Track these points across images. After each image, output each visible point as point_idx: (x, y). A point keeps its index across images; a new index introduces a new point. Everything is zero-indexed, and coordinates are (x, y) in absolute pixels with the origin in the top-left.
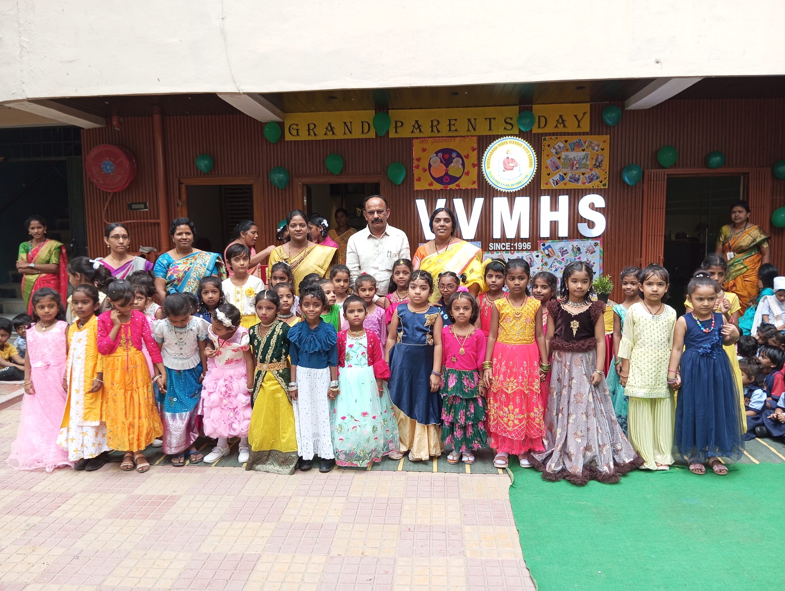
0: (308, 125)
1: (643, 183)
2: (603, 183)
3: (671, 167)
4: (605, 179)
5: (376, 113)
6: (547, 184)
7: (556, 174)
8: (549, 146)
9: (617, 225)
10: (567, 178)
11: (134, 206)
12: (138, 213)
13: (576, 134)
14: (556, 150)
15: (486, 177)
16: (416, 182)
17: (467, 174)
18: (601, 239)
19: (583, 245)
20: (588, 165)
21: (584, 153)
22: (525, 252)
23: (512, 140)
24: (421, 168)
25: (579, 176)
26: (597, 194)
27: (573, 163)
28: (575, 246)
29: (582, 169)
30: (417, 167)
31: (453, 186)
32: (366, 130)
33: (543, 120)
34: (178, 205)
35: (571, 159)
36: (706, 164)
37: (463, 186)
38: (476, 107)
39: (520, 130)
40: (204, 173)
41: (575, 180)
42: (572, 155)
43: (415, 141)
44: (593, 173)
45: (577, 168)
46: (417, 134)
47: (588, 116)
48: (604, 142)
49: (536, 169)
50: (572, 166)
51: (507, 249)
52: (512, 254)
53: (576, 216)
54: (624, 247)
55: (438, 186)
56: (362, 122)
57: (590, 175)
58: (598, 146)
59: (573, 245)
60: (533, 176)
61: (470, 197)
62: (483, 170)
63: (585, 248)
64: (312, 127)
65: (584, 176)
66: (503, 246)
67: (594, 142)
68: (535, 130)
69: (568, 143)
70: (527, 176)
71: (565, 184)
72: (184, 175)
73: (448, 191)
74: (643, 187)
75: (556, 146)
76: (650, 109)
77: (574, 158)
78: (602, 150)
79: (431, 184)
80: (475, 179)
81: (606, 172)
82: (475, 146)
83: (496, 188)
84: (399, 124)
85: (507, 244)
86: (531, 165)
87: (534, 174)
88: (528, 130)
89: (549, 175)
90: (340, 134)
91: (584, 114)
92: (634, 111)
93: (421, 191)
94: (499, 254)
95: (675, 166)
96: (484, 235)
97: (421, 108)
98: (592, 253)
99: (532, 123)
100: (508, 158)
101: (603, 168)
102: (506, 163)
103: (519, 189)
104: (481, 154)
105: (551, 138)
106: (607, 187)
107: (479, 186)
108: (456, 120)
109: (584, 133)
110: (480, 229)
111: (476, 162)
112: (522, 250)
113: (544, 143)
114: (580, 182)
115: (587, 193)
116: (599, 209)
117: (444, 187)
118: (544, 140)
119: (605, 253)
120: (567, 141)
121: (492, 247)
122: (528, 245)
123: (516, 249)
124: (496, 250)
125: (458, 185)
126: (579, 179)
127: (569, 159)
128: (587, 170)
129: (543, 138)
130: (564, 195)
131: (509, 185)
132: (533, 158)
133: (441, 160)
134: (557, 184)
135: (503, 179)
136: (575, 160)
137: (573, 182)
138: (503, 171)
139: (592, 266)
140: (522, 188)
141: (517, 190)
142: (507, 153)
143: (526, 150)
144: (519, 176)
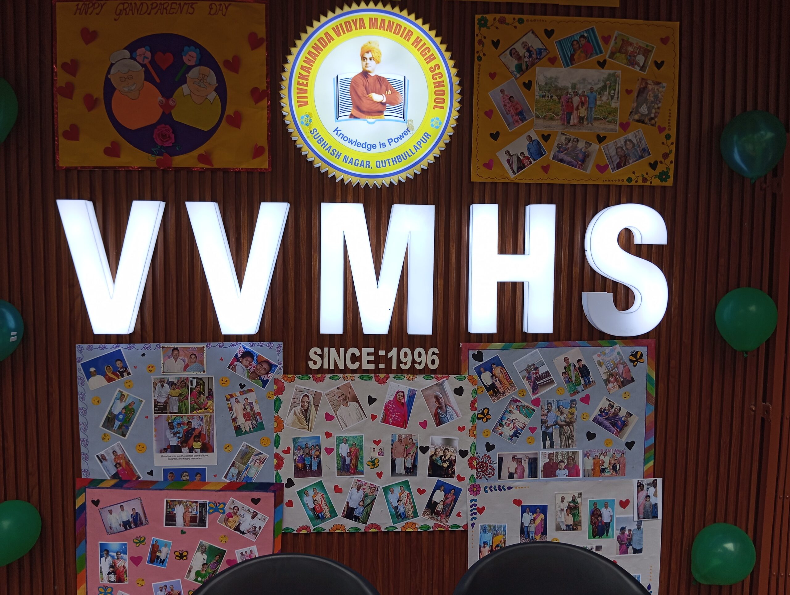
2: (660, 168)
4: (666, 156)
6: (488, 166)
7: (518, 134)
8: (496, 44)
10: (550, 153)
13: (579, 11)
14: (519, 58)
15: (296, 135)
16: (63, 141)
17: (236, 121)
18: (652, 341)
19: (596, 358)
20: (616, 109)
21: (605, 72)
22: (420, 378)
23: (380, 16)
24: (79, 95)
26: (642, 203)
27: (569, 102)
28: (573, 361)
29: (596, 124)
30: (68, 91)
31: (187, 160)
35: (566, 88)
42: (566, 76)
43: (59, 6)
45: (581, 119)
48: (665, 41)
50: (569, 109)
51: (365, 366)
52: (382, 382)
53: (576, 270)
55: (135, 159)
57: (621, 141)
58: (646, 52)
59: (566, 360)
60: (446, 138)
61: (244, 199)
62: (286, 111)
63: (603, 369)
65: (604, 145)
66: (354, 359)
67: (632, 40)
69: (556, 37)
70: (427, 135)
71: (546, 169)
73: (172, 177)
75: (519, 47)
77: (574, 86)
78: (659, 65)
79: (113, 150)
80: (263, 142)
81: (668, 137)
82: (261, 32)
83: (332, 172)
85: (365, 350)
86: (438, 102)
87: (450, 131)
89: (495, 136)
93: (79, 171)
94: (341, 382)
96: (291, 321)
98: (623, 384)
100: (365, 74)
101: (659, 122)
102: (361, 90)
103: (402, 177)
104: (278, 59)
105: (502, 21)
106: (670, 183)
107: (272, 162)
109: (603, 8)
110: (279, 303)
111: (263, 86)
112: (413, 371)
113: (480, 32)
114: (591, 164)
115: (612, 199)
116: (644, 250)
117: (158, 162)
118: (481, 26)
119: (661, 385)
120: (552, 31)
121: (318, 359)
122: (430, 357)
123: (394, 367)
124: (330, 371)
125: (204, 158)
126: (586, 156)
127: (557, 88)
128: (611, 126)
129: (478, 17)
130: (540, 202)
131: (368, 163)
132: (446, 78)
133: (147, 72)
134: (520, 168)
135: (351, 142)
136: (576, 94)
137: (569, 163)
138: (352, 116)
139: (625, 424)
140: (410, 174)
141: (395, 180)
142: (364, 59)
143: (424, 51)
144: (401, 137)
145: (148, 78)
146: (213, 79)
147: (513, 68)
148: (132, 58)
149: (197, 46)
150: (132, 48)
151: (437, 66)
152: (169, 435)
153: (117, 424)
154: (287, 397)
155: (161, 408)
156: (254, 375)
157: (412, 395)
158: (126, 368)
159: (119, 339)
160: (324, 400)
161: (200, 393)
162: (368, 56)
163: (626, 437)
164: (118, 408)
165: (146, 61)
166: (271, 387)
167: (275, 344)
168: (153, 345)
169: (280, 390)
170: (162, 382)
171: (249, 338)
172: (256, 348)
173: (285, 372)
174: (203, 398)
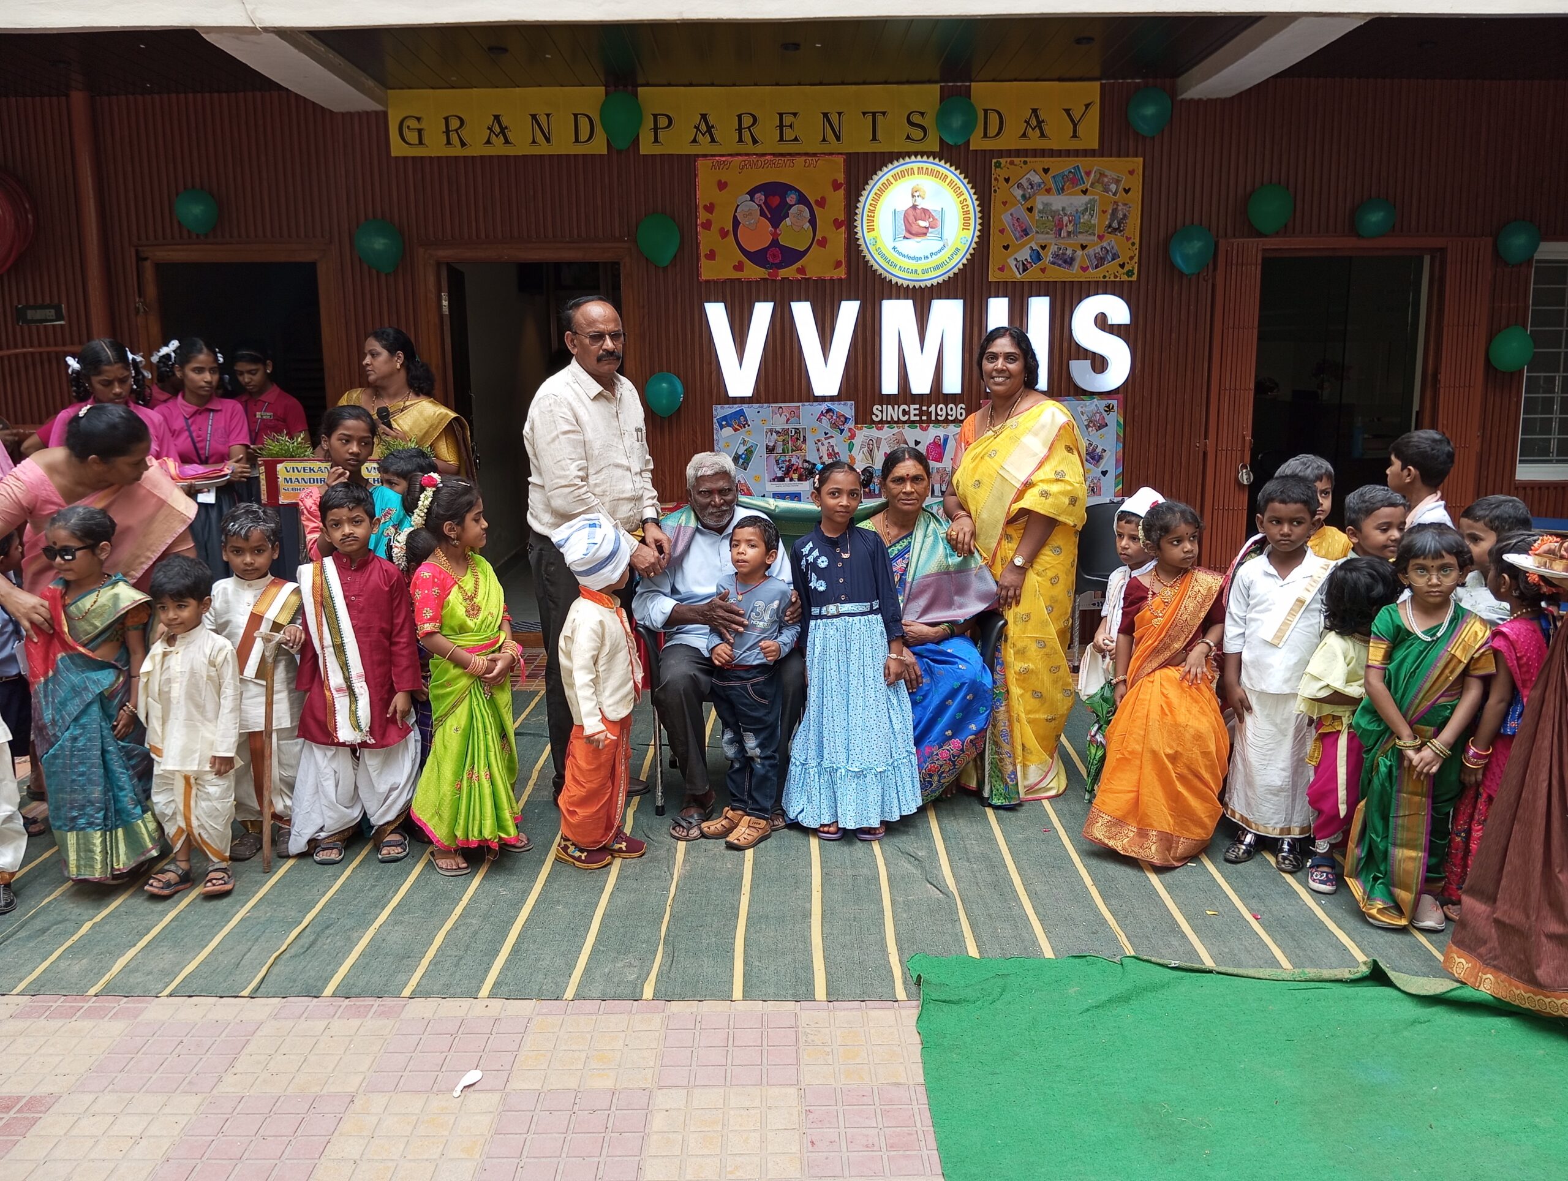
0: (446, 119)
1: (1215, 269)
2: (1127, 268)
3: (1277, 234)
4: (1131, 258)
5: (607, 94)
6: (1002, 269)
7: (1023, 246)
8: (1007, 180)
9: (1156, 366)
10: (1048, 257)
11: (30, 314)
12: (42, 330)
13: (1068, 153)
14: (1024, 190)
15: (866, 252)
16: (704, 262)
17: (823, 243)
18: (1121, 396)
19: (1080, 409)
20: (1094, 225)
21: (1085, 199)
22: (951, 426)
23: (925, 165)
24: (715, 227)
25: (1074, 251)
26: (1114, 294)
27: (1061, 220)
29: (1080, 236)
30: (707, 225)
31: (789, 272)
32: (584, 134)
33: (994, 118)
34: (137, 310)
35: (1057, 212)
36: (1353, 230)
37: (813, 273)
38: (843, 83)
39: (941, 140)
40: (198, 236)
41: (1065, 262)
42: (1058, 202)
43: (700, 162)
44: (1105, 244)
45: (1069, 233)
46: (704, 146)
47: (1095, 111)
48: (1131, 173)
49: (977, 233)
50: (1060, 227)
51: (913, 418)
52: (924, 429)
53: (1065, 345)
54: (1170, 414)
55: (754, 272)
56: (576, 116)
57: (1098, 249)
58: (1117, 182)
60: (971, 251)
61: (828, 299)
62: (860, 235)
63: (1085, 417)
64: (454, 124)
65: (1086, 251)
66: (905, 413)
67: (1107, 173)
68: (977, 143)
69: (1051, 173)
70: (957, 250)
71: (1043, 270)
72: (147, 239)
73: (778, 284)
74: (1214, 278)
75: (1024, 181)
76: (1233, 97)
77: (1063, 209)
78: (1127, 191)
79: (739, 267)
80: (841, 257)
81: (1133, 244)
82: (841, 178)
83: (889, 277)
84: (663, 122)
85: (913, 407)
86: (966, 225)
87: (974, 245)
88: (961, 142)
89: (1006, 248)
90: (522, 143)
91: (1087, 106)
92: (1198, 102)
93: (716, 282)
94: (895, 430)
95: (1285, 231)
96: (860, 387)
97: (712, 85)
98: (1100, 428)
99: (968, 127)
100: (914, 207)
101: (1126, 233)
102: (911, 219)
103: (940, 280)
104: (853, 198)
105: (1012, 163)
106: (1134, 278)
107: (849, 273)
108: (795, 114)
109: (1086, 150)
110: (852, 374)
111: (842, 217)
112: (947, 421)
113: (996, 172)
114: (1076, 265)
115: (1092, 291)
116: (1115, 328)
117: (769, 274)
118: (996, 167)
119: (1128, 429)
120: (1048, 169)
121: (879, 414)
122: (959, 411)
123: (933, 418)
124: (888, 422)
125: (801, 270)
126: (1072, 259)
127: (1051, 211)
128: (1092, 238)
129: (994, 161)
130: (1039, 296)
131: (916, 271)
132: (971, 208)
133: (762, 210)
134: (1024, 270)
135: (904, 256)
136: (1066, 215)
137: (1059, 265)
138: (905, 237)
139: (1101, 458)
140: (946, 277)
141: (935, 282)
142: (913, 196)
143: (956, 189)
144: (939, 251)
145: (763, 214)
146: (807, 213)
147: (1019, 198)
148: (752, 200)
149: (797, 190)
150: (752, 193)
151: (965, 199)
152: (776, 469)
153: (741, 461)
154: (857, 441)
155: (770, 450)
156: (834, 425)
157: (946, 440)
158: (746, 420)
159: (742, 400)
160: (883, 443)
161: (797, 439)
162: (916, 194)
163: (1103, 466)
164: (742, 450)
165: (761, 203)
166: (847, 434)
167: (849, 403)
168: (765, 405)
169: (853, 436)
170: (771, 431)
171: (832, 399)
172: (836, 406)
173: (856, 423)
174: (799, 442)
